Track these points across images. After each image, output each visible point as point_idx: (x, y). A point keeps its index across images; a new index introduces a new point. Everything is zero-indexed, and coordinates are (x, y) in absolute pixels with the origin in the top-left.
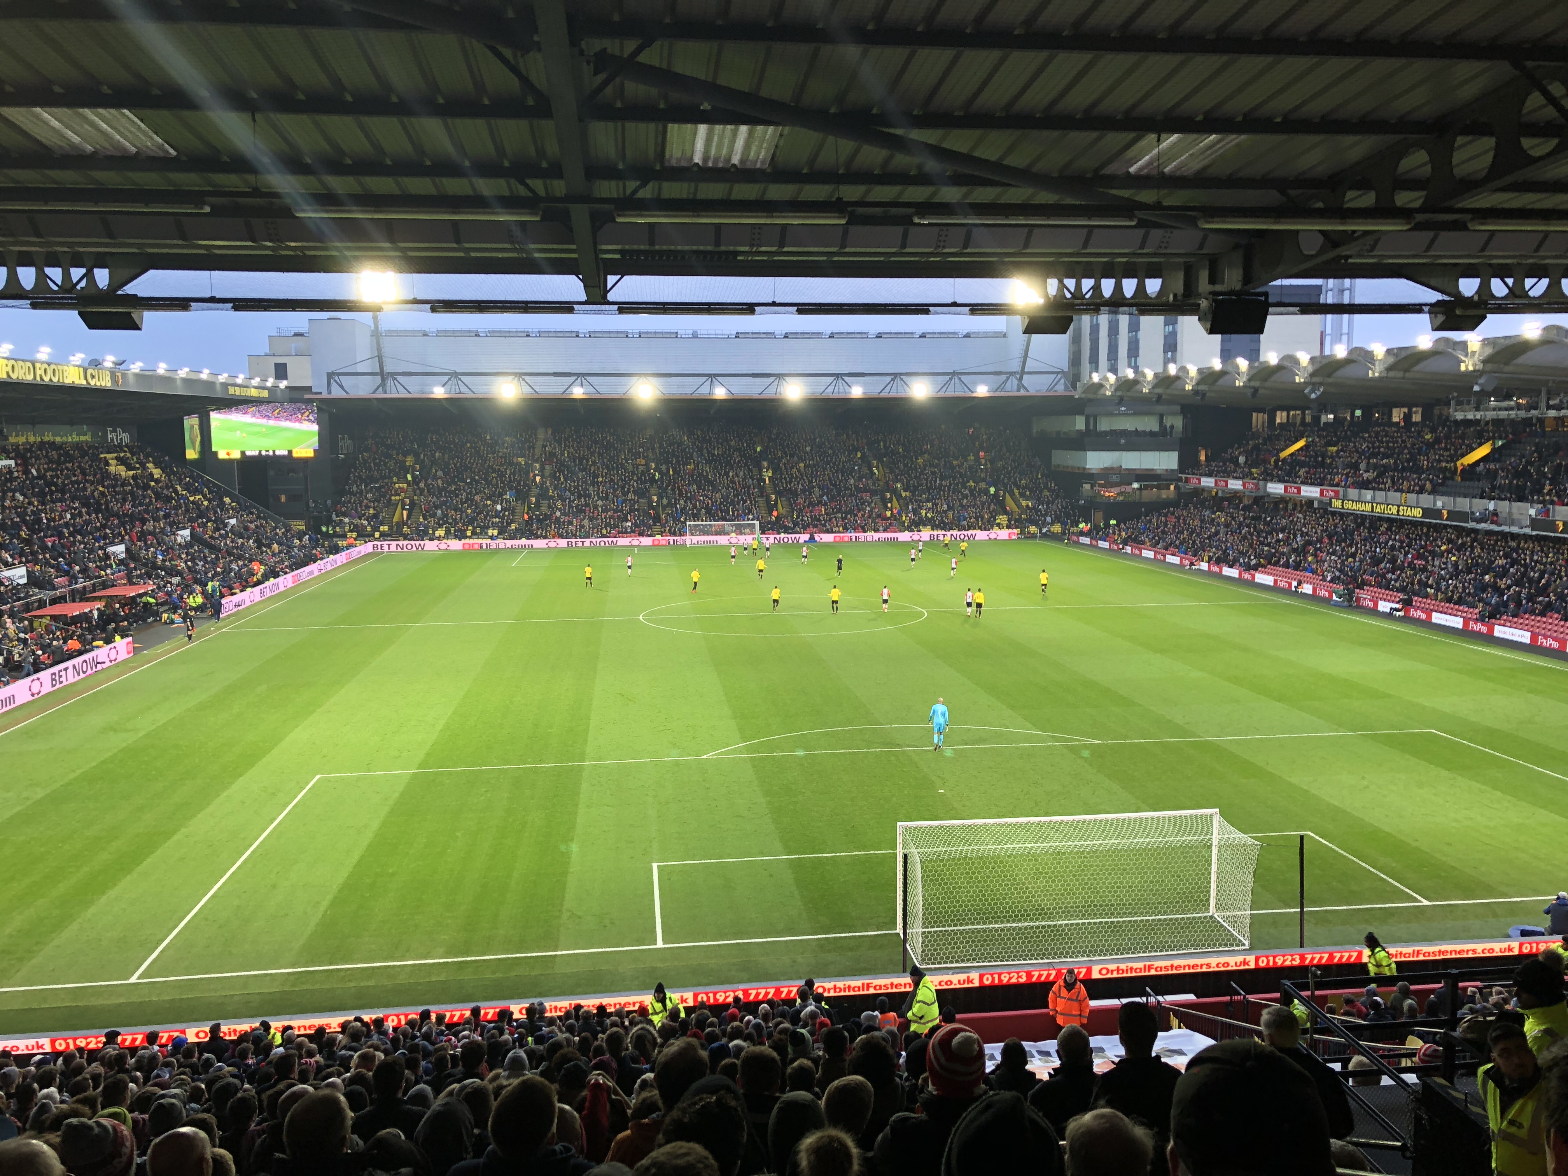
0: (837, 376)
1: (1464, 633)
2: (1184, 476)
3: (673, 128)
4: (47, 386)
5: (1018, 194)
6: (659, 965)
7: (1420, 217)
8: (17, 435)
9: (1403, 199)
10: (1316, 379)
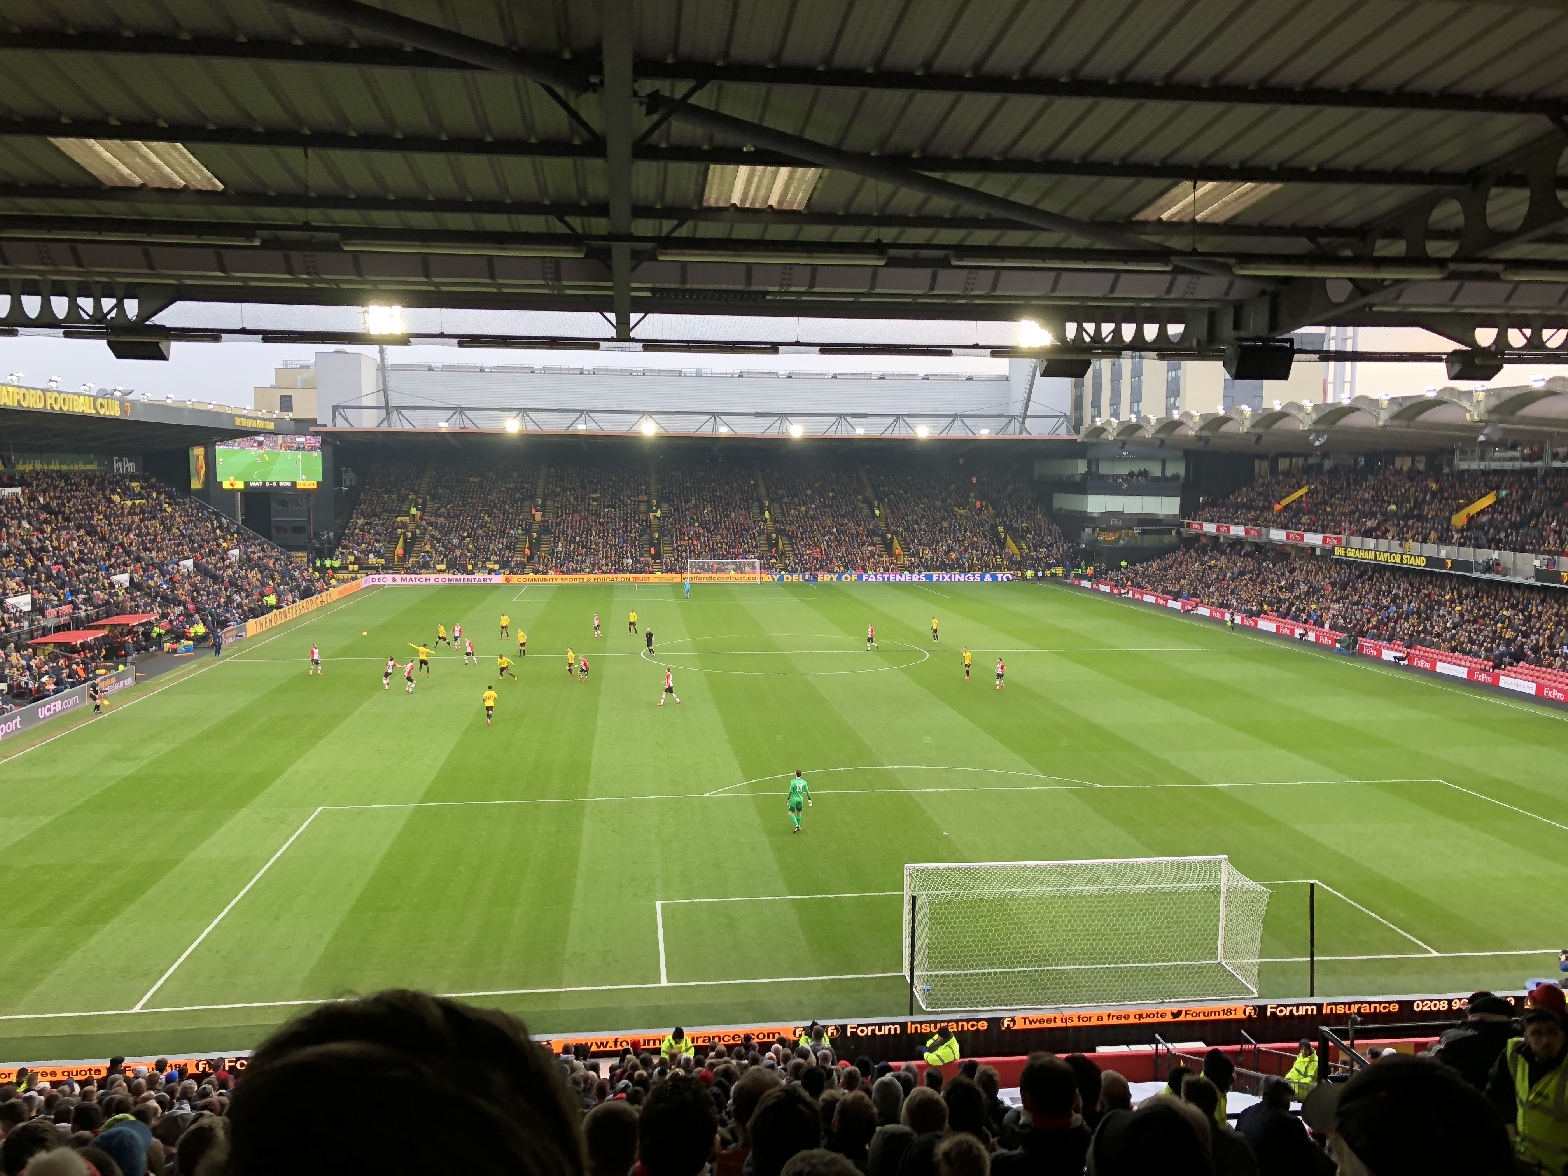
0: (840, 416)
1: (1469, 683)
2: (1186, 521)
3: (716, 170)
4: (56, 415)
5: (1047, 239)
6: (664, 1003)
7: (1452, 266)
8: (24, 463)
9: (1434, 248)
10: (1321, 427)
